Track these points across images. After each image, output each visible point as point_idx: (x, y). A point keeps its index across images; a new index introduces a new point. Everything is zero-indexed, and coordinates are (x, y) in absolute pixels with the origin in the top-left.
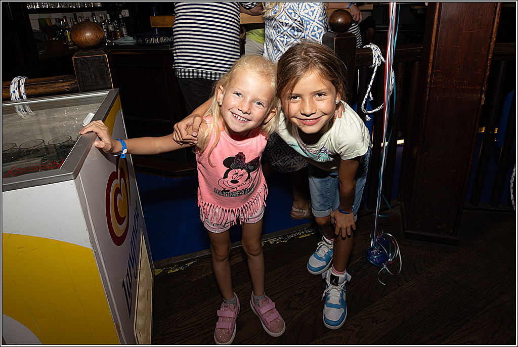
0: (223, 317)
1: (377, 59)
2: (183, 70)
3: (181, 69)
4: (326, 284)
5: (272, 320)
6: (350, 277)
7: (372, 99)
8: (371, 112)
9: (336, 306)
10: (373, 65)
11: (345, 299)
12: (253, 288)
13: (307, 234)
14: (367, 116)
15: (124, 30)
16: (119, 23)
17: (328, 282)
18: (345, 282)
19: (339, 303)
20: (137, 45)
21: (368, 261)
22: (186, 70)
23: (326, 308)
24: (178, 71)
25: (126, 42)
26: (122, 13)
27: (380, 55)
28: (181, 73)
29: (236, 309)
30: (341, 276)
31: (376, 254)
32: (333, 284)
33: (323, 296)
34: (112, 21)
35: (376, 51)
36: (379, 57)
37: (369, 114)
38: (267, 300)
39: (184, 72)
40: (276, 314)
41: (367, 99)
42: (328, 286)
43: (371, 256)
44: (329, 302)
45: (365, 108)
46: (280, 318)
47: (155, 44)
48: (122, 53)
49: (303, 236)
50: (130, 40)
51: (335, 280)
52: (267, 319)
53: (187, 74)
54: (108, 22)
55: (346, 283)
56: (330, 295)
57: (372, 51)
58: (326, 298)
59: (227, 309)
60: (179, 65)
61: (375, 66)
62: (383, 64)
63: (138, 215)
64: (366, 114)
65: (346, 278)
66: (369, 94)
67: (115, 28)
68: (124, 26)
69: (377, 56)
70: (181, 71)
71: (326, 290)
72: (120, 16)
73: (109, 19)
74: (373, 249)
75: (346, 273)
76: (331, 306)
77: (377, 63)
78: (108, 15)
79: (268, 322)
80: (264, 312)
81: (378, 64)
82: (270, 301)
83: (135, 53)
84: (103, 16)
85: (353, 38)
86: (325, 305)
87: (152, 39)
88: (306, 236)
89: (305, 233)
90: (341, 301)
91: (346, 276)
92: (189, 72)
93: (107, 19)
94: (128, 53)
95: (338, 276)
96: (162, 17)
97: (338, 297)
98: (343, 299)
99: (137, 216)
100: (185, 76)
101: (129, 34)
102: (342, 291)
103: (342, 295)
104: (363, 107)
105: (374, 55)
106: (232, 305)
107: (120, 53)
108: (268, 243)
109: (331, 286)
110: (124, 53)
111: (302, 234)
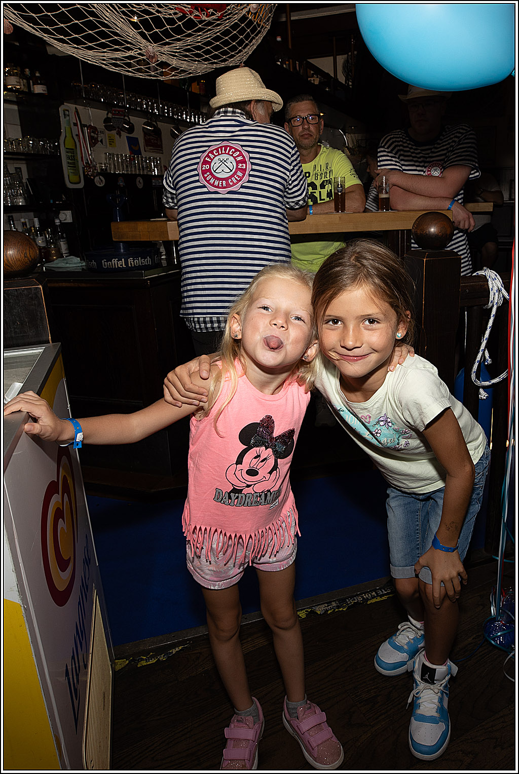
0: (235, 740)
1: (497, 294)
2: (201, 319)
3: (198, 318)
4: (414, 681)
5: (320, 742)
6: (455, 669)
7: (489, 361)
8: (487, 383)
9: (432, 720)
10: (490, 304)
11: (446, 705)
12: (285, 691)
13: (381, 596)
14: (481, 390)
15: (63, 246)
16: (54, 232)
17: (417, 677)
18: (447, 678)
19: (435, 714)
20: (88, 271)
21: (487, 641)
22: (208, 319)
23: (414, 723)
24: (194, 322)
25: (68, 265)
26: (60, 216)
27: (500, 287)
28: (199, 323)
29: (257, 726)
30: (440, 669)
31: (501, 629)
32: (426, 681)
33: (410, 700)
34: (42, 230)
35: (494, 281)
36: (499, 291)
37: (484, 388)
38: (312, 707)
39: (205, 322)
40: (327, 733)
41: (480, 362)
42: (417, 685)
43: (491, 633)
44: (419, 712)
45: (478, 377)
46: (334, 739)
47: (119, 270)
48: (61, 284)
49: (374, 601)
50: (74, 263)
51: (429, 675)
52: (312, 740)
53: (209, 325)
54: (36, 231)
55: (450, 679)
56: (420, 701)
57: (488, 281)
58: (414, 705)
59: (241, 725)
60: (195, 311)
61: (493, 306)
62: (506, 303)
63: (89, 559)
64: (479, 387)
65: (449, 672)
66: (483, 354)
67: (47, 242)
68: (63, 238)
69: (495, 288)
70: (198, 322)
71: (414, 692)
72: (57, 221)
73: (37, 225)
74: (494, 620)
75: (449, 662)
76: (423, 719)
77: (496, 301)
78: (36, 220)
79: (314, 744)
80: (307, 728)
81: (497, 303)
82: (318, 710)
83: (84, 285)
84: (27, 220)
85: (455, 259)
86: (413, 718)
87: (114, 261)
88: (379, 599)
89: (378, 595)
90: (440, 709)
91: (450, 668)
92: (212, 322)
93: (34, 227)
94: (72, 285)
95: (434, 667)
96: (132, 224)
97: (434, 703)
98: (442, 706)
99: (87, 561)
100: (207, 328)
101: (72, 252)
102: (442, 693)
103: (441, 700)
104: (473, 376)
105: (491, 287)
106: (251, 718)
107: (56, 285)
108: (313, 612)
109: (422, 685)
110: (64, 285)
111: (373, 597)
